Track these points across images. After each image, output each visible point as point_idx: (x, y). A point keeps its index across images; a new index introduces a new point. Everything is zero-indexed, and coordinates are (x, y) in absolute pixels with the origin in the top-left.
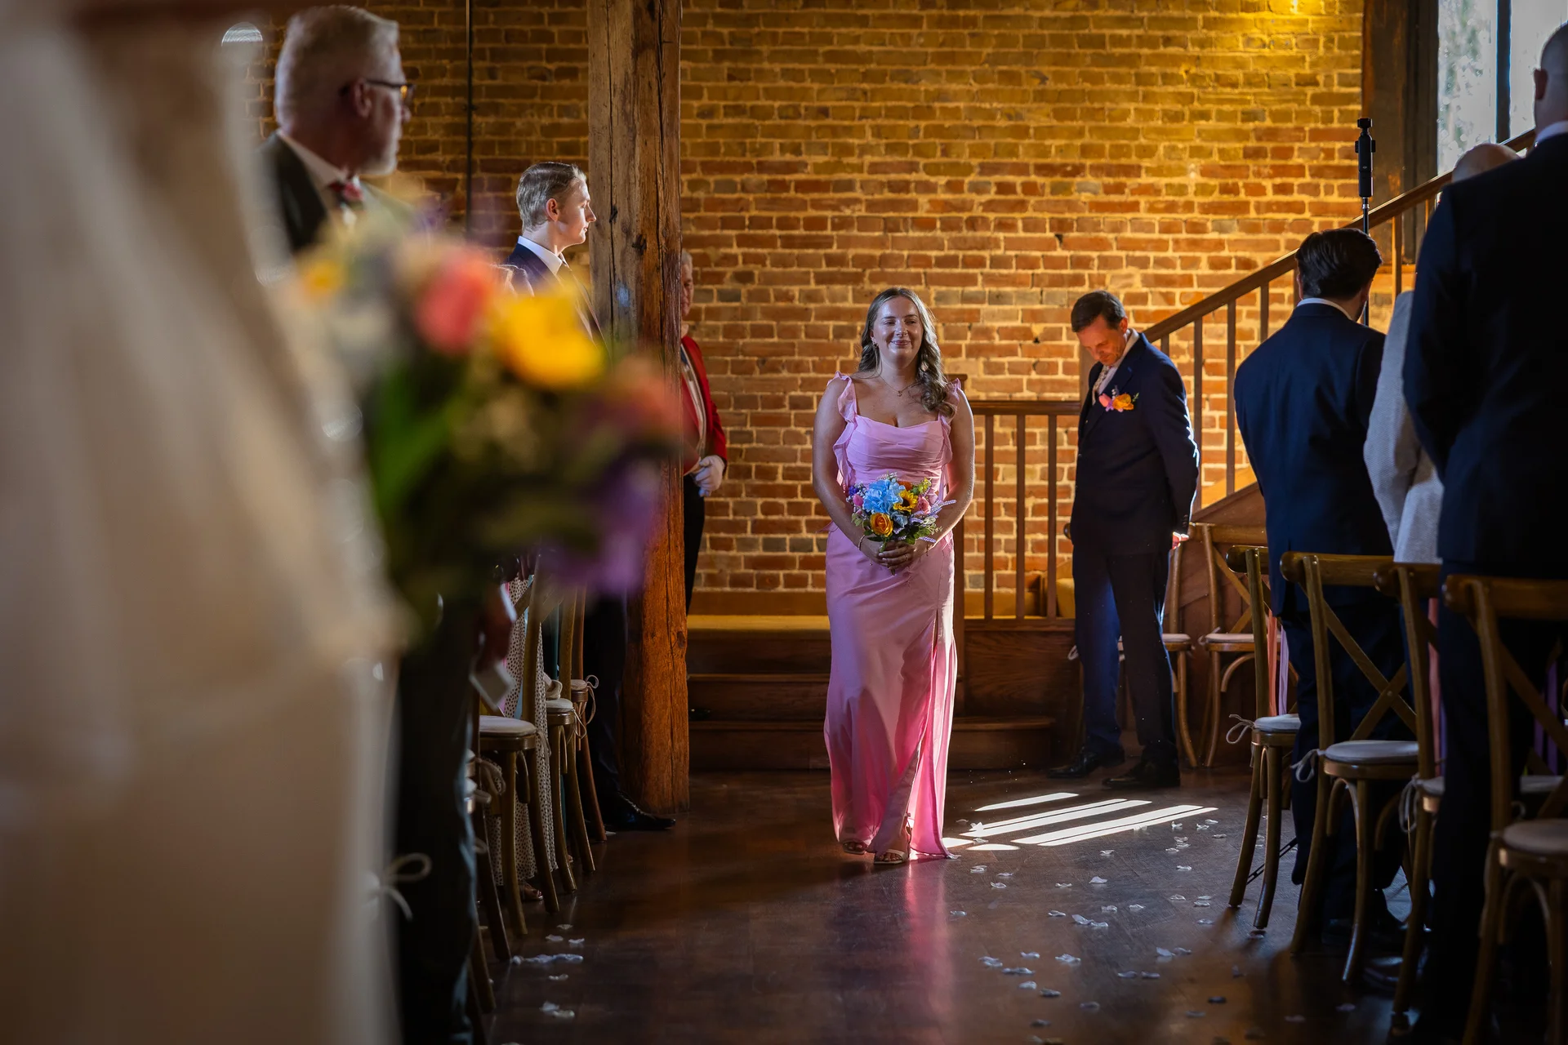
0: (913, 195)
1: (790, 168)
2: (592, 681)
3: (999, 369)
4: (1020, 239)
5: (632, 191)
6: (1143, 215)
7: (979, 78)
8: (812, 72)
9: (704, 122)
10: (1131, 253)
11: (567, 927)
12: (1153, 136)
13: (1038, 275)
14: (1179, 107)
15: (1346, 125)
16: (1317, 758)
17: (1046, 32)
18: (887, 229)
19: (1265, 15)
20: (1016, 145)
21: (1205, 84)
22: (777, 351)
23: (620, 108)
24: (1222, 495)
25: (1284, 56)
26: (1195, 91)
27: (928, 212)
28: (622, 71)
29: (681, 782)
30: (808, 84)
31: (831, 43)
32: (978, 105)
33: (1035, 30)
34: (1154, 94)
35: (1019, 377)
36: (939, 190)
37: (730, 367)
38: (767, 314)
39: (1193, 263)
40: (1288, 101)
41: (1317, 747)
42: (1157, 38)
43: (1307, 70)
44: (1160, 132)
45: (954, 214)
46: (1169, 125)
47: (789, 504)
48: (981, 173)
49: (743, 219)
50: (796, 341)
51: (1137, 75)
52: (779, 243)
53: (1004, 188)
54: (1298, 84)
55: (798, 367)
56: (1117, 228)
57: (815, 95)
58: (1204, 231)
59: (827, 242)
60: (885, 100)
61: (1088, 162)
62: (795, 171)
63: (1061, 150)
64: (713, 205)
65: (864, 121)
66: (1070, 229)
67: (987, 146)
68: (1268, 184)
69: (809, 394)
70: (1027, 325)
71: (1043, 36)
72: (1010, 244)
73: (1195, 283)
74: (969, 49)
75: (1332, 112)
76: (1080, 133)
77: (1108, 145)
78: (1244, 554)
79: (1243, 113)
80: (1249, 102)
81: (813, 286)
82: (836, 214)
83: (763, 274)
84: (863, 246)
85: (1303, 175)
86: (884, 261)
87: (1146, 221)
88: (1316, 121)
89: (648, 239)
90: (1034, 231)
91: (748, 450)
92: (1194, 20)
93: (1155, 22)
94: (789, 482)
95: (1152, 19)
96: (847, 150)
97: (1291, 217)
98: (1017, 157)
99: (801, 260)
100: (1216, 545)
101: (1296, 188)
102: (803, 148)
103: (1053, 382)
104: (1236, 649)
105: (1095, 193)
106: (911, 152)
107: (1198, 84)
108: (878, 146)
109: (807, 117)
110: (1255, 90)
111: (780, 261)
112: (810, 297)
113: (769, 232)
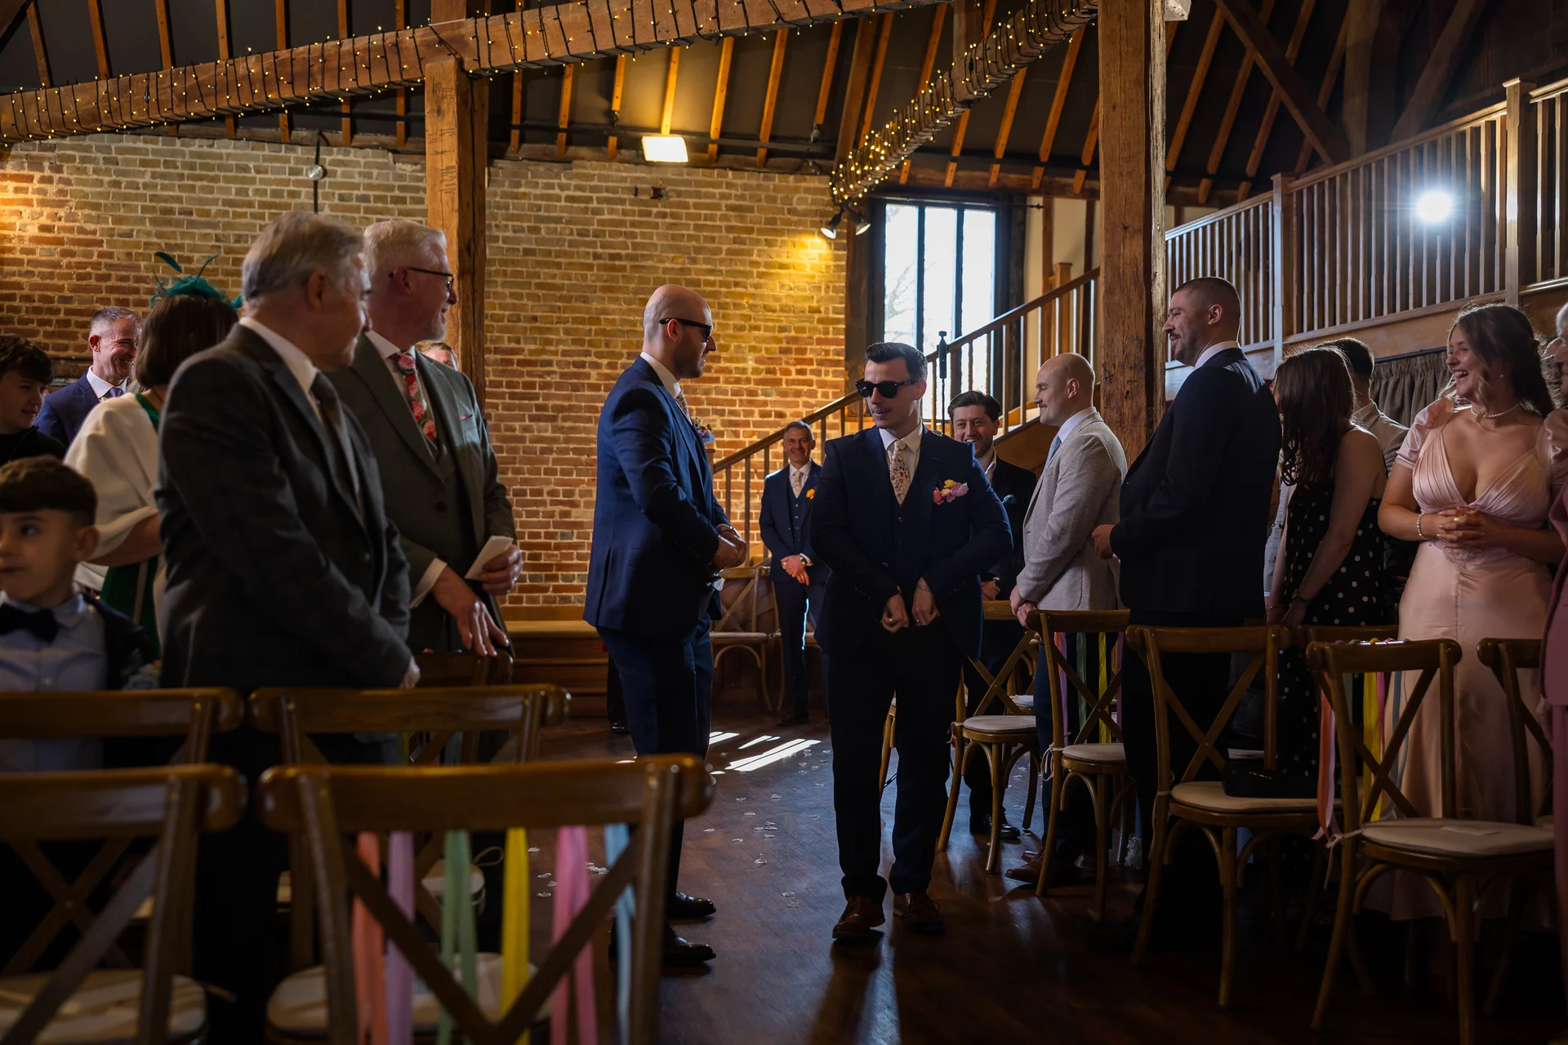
0: (587, 370)
1: (514, 352)
6: (722, 385)
7: (628, 302)
8: (528, 295)
10: (715, 407)
12: (728, 339)
14: (743, 323)
15: (836, 337)
17: (667, 276)
18: (573, 390)
19: (791, 271)
21: (757, 310)
25: (802, 296)
26: (752, 314)
27: (597, 380)
30: (525, 301)
31: (539, 277)
33: (660, 275)
34: (729, 314)
36: (603, 367)
39: (751, 413)
40: (804, 322)
42: (730, 282)
43: (815, 304)
44: (733, 337)
46: (737, 333)
50: (517, 456)
51: (719, 303)
52: (507, 396)
54: (810, 312)
55: (517, 471)
56: (707, 392)
57: (529, 309)
58: (757, 395)
59: (535, 397)
60: (571, 312)
62: (517, 354)
65: (558, 325)
67: (631, 342)
68: (793, 369)
69: (525, 487)
71: (665, 279)
73: (751, 425)
74: (621, 284)
75: (829, 329)
79: (779, 328)
80: (782, 321)
81: (527, 423)
82: (542, 380)
83: (497, 415)
84: (558, 400)
85: (812, 365)
86: (571, 408)
87: (723, 388)
88: (820, 334)
92: (752, 273)
93: (730, 273)
95: (727, 271)
96: (549, 342)
97: (806, 388)
99: (521, 408)
101: (808, 372)
102: (522, 341)
106: (587, 344)
107: (754, 310)
108: (567, 340)
109: (524, 322)
110: (786, 314)
111: (507, 407)
112: (526, 429)
113: (501, 390)
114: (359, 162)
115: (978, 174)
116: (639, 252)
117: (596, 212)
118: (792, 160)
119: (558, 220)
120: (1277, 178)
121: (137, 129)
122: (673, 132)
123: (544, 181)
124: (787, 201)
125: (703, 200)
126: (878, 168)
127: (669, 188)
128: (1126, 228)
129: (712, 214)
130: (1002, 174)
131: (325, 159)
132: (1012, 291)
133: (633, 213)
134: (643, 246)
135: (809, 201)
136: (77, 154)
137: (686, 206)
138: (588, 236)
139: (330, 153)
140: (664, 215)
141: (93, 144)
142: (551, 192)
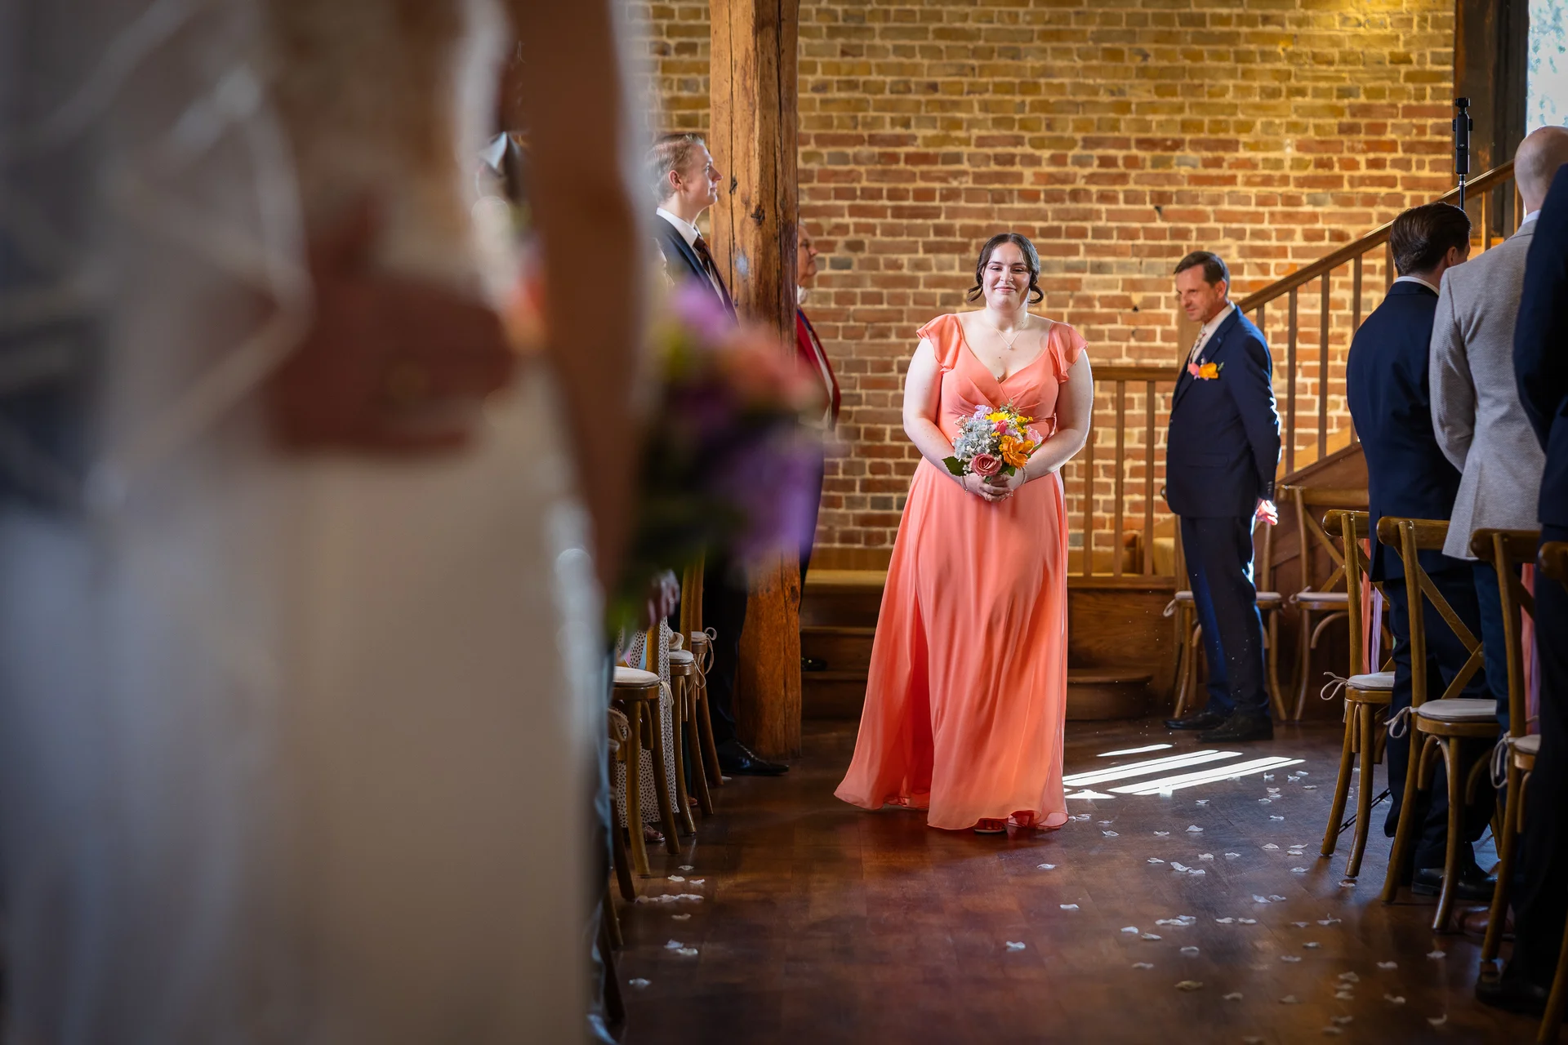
0: (1017, 168)
1: (900, 141)
2: (711, 633)
3: (1099, 336)
4: (1121, 211)
5: (752, 164)
6: (1240, 188)
7: (1084, 55)
8: (922, 48)
9: (818, 96)
10: (1228, 225)
11: (688, 868)
12: (1251, 112)
13: (1137, 246)
14: (1276, 84)
15: (1438, 102)
16: (1410, 715)
17: (1149, 11)
18: (995, 201)
20: (1118, 121)
21: (1301, 62)
22: (886, 317)
23: (740, 83)
24: (1313, 459)
25: (1378, 35)
26: (1293, 68)
27: (1032, 184)
28: (742, 48)
29: (793, 729)
30: (918, 59)
31: (940, 20)
32: (1081, 80)
34: (1252, 71)
35: (1118, 343)
36: (1044, 163)
37: (841, 333)
38: (877, 281)
39: (1289, 235)
40: (1382, 79)
41: (1409, 703)
42: (1256, 17)
43: (1400, 49)
44: (1258, 108)
45: (1058, 186)
46: (1266, 101)
47: (897, 464)
48: (1084, 147)
49: (854, 190)
50: (904, 308)
51: (1237, 53)
52: (889, 212)
53: (1106, 162)
54: (1391, 62)
56: (1215, 201)
57: (925, 72)
58: (1299, 204)
59: (934, 213)
60: (992, 75)
61: (1188, 137)
62: (905, 144)
63: (1160, 125)
64: (826, 176)
65: (971, 97)
66: (1170, 201)
67: (1091, 121)
68: (1362, 159)
70: (1127, 294)
71: (1145, 16)
72: (1112, 215)
73: (1290, 254)
74: (1073, 26)
75: (1425, 89)
76: (1180, 109)
77: (1207, 120)
78: (1340, 517)
79: (1339, 90)
80: (1344, 79)
81: (921, 255)
82: (944, 185)
83: (872, 243)
84: (970, 217)
85: (1395, 150)
87: (1241, 194)
88: (1409, 98)
89: (766, 210)
90: (1134, 202)
91: (858, 412)
94: (896, 444)
96: (956, 124)
97: (1383, 191)
98: (1118, 130)
99: (911, 231)
100: (1308, 507)
101: (1388, 163)
102: (913, 123)
103: (1152, 349)
104: (1325, 607)
105: (1194, 167)
106: (1017, 126)
107: (1295, 61)
108: (985, 120)
109: (917, 92)
110: (1350, 68)
111: (890, 231)
112: (919, 265)
113: (880, 203)
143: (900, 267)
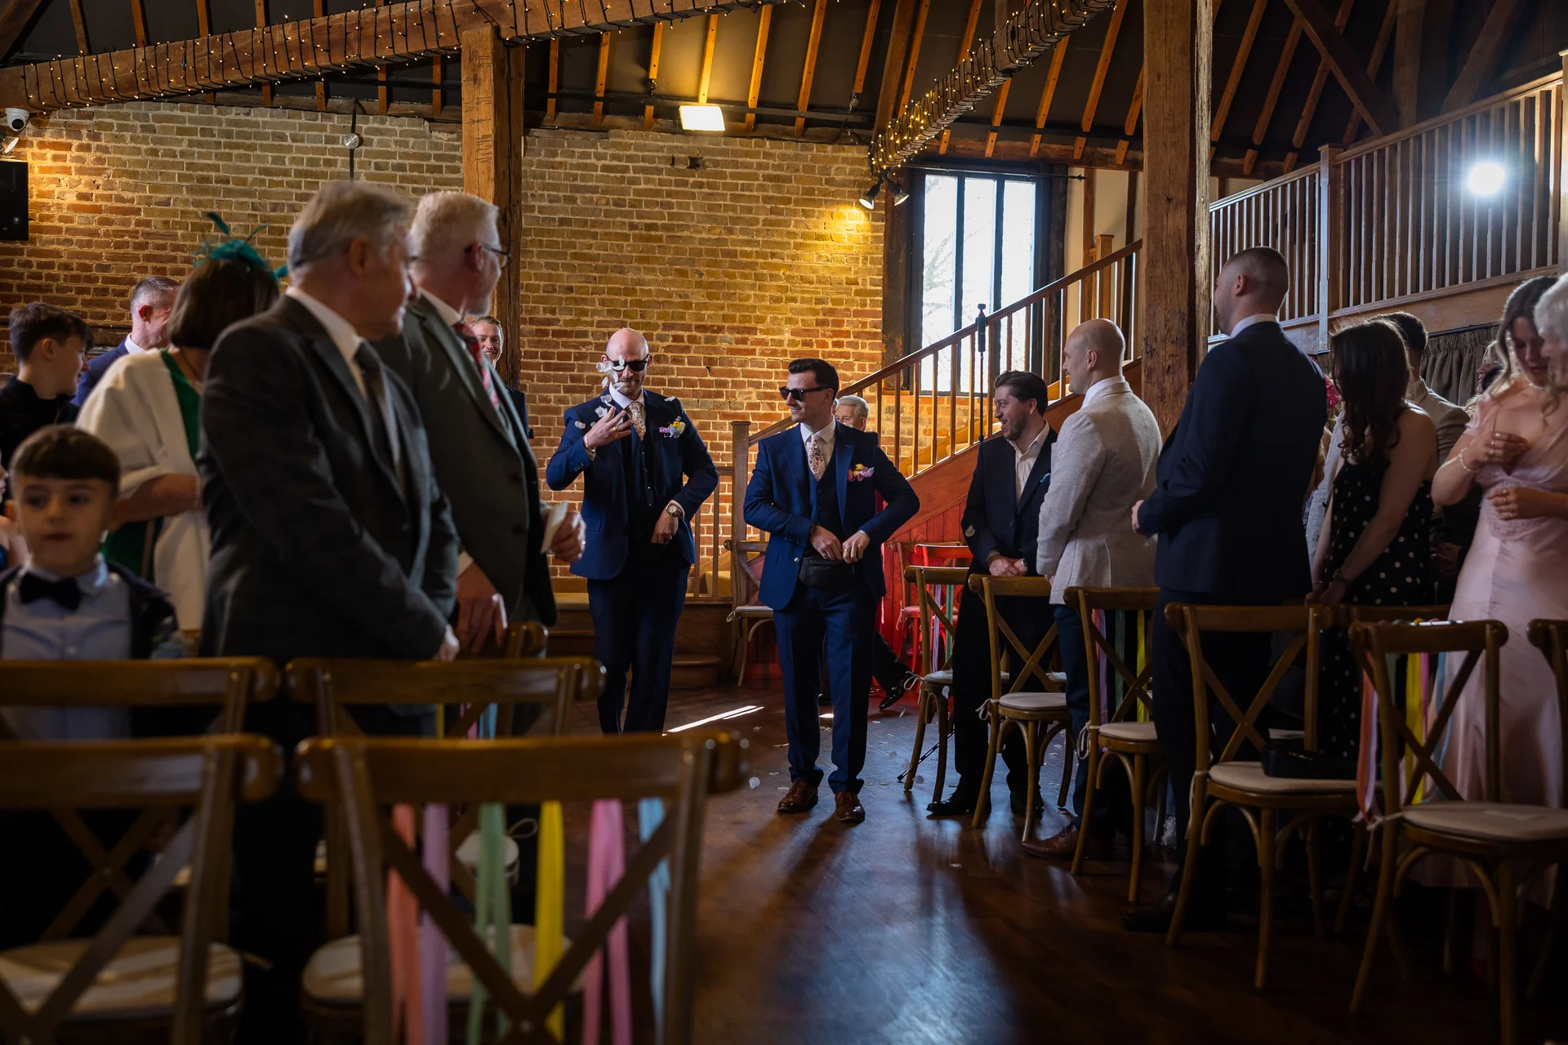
1: (549, 322)
4: (686, 369)
6: (757, 357)
7: (663, 272)
8: (563, 265)
10: (750, 379)
12: (764, 311)
13: (696, 391)
14: (779, 294)
15: (873, 309)
17: (703, 247)
19: (829, 242)
20: (684, 313)
21: (794, 281)
25: (839, 267)
26: (789, 285)
30: (561, 272)
31: (575, 248)
32: (662, 288)
33: (697, 245)
34: (765, 286)
40: (841, 293)
42: (767, 253)
43: (852, 276)
46: (774, 305)
48: (664, 329)
51: (755, 274)
52: (542, 367)
53: (676, 338)
54: (847, 284)
56: (743, 364)
57: (565, 279)
59: (571, 368)
60: (607, 283)
61: (726, 325)
62: (552, 324)
63: (710, 317)
65: (594, 296)
66: (716, 364)
67: (668, 313)
68: (829, 341)
71: (701, 249)
72: (680, 372)
74: (657, 255)
75: (866, 301)
76: (722, 308)
77: (738, 314)
79: (816, 299)
80: (819, 293)
81: (562, 394)
82: (577, 351)
83: (531, 386)
85: (849, 337)
87: (759, 360)
88: (857, 306)
90: (694, 364)
92: (789, 244)
93: (767, 244)
95: (764, 242)
96: (585, 313)
97: (842, 360)
98: (685, 319)
99: (555, 379)
101: (845, 344)
102: (557, 311)
105: (730, 343)
106: (622, 315)
107: (790, 281)
109: (560, 292)
110: (823, 286)
111: (542, 378)
112: (560, 401)
113: (536, 360)
114: (395, 130)
115: (1019, 144)
116: (675, 223)
117: (633, 181)
118: (831, 129)
119: (594, 190)
120: (1324, 149)
121: (174, 97)
122: (710, 101)
123: (581, 150)
124: (825, 170)
125: (739, 170)
126: (917, 138)
127: (706, 157)
128: (1169, 200)
129: (749, 185)
130: (1043, 144)
131: (361, 128)
132: (1052, 263)
133: (670, 183)
134: (680, 216)
135: (848, 171)
136: (115, 122)
137: (723, 176)
138: (625, 206)
139: (367, 122)
140: (701, 185)
141: (131, 112)
142: (588, 161)
143: (549, 401)
